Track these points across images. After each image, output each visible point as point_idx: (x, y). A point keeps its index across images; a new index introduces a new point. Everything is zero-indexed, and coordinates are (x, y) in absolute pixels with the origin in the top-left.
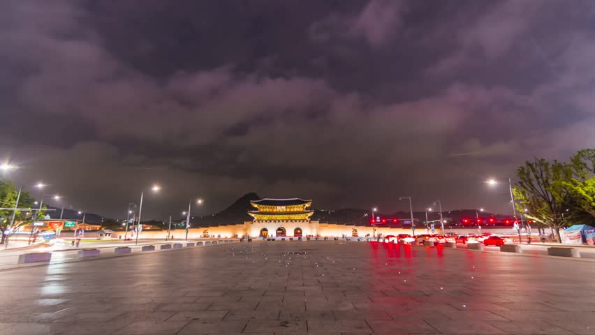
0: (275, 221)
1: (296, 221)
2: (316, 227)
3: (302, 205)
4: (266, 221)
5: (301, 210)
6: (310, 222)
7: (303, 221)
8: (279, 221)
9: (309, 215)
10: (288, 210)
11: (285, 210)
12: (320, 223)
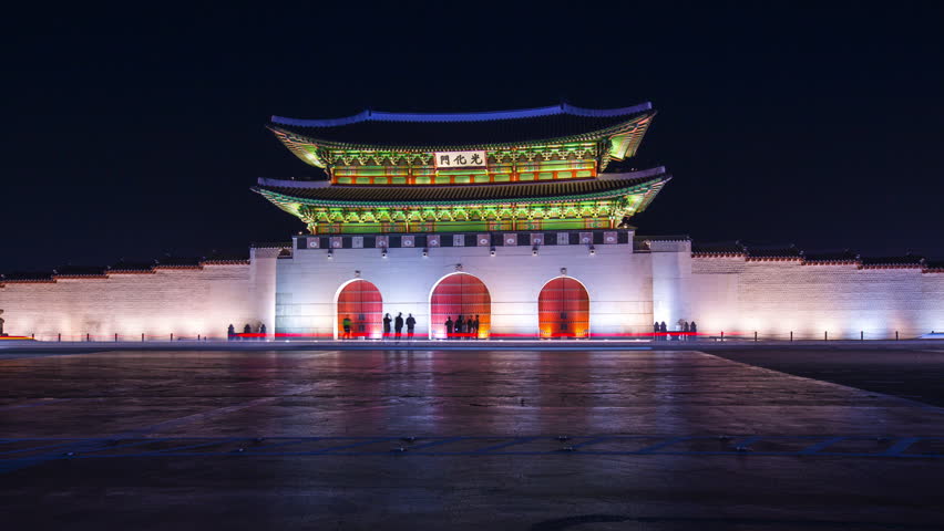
0: (421, 241)
1: (550, 237)
2: (676, 280)
3: (589, 146)
4: (369, 241)
5: (585, 171)
6: (639, 248)
7: (598, 237)
8: (447, 240)
9: (636, 200)
10: (503, 175)
11: (481, 177)
12: (693, 249)
